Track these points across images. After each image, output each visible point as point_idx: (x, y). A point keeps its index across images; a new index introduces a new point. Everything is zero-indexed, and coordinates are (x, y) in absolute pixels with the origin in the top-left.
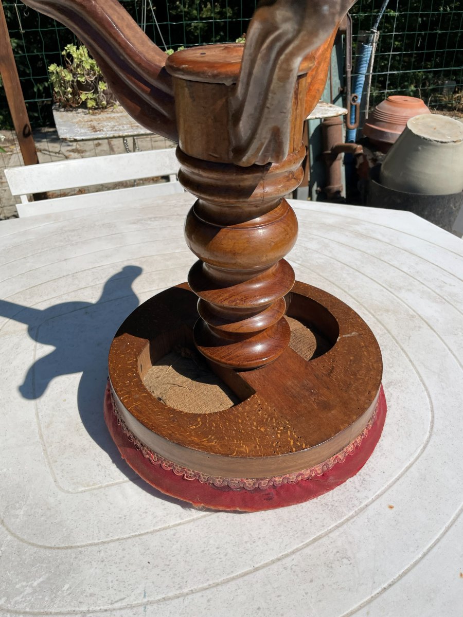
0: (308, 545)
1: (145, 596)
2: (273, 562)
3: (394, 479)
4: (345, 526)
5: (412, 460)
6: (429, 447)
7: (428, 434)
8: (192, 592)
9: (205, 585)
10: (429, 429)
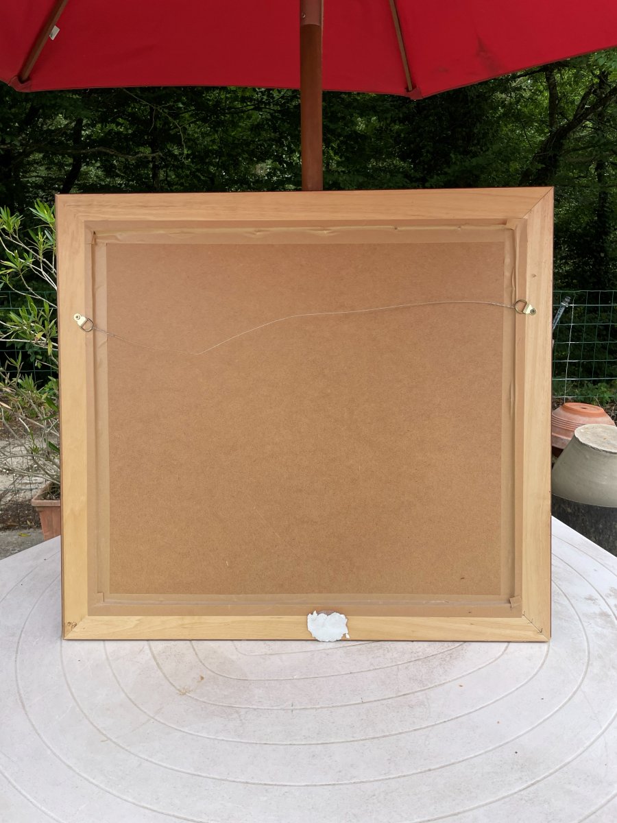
0: (399, 696)
1: (292, 706)
2: (375, 701)
3: (467, 673)
4: (427, 691)
5: (484, 665)
6: (499, 660)
7: (501, 653)
8: (321, 708)
9: (331, 706)
10: (503, 650)
